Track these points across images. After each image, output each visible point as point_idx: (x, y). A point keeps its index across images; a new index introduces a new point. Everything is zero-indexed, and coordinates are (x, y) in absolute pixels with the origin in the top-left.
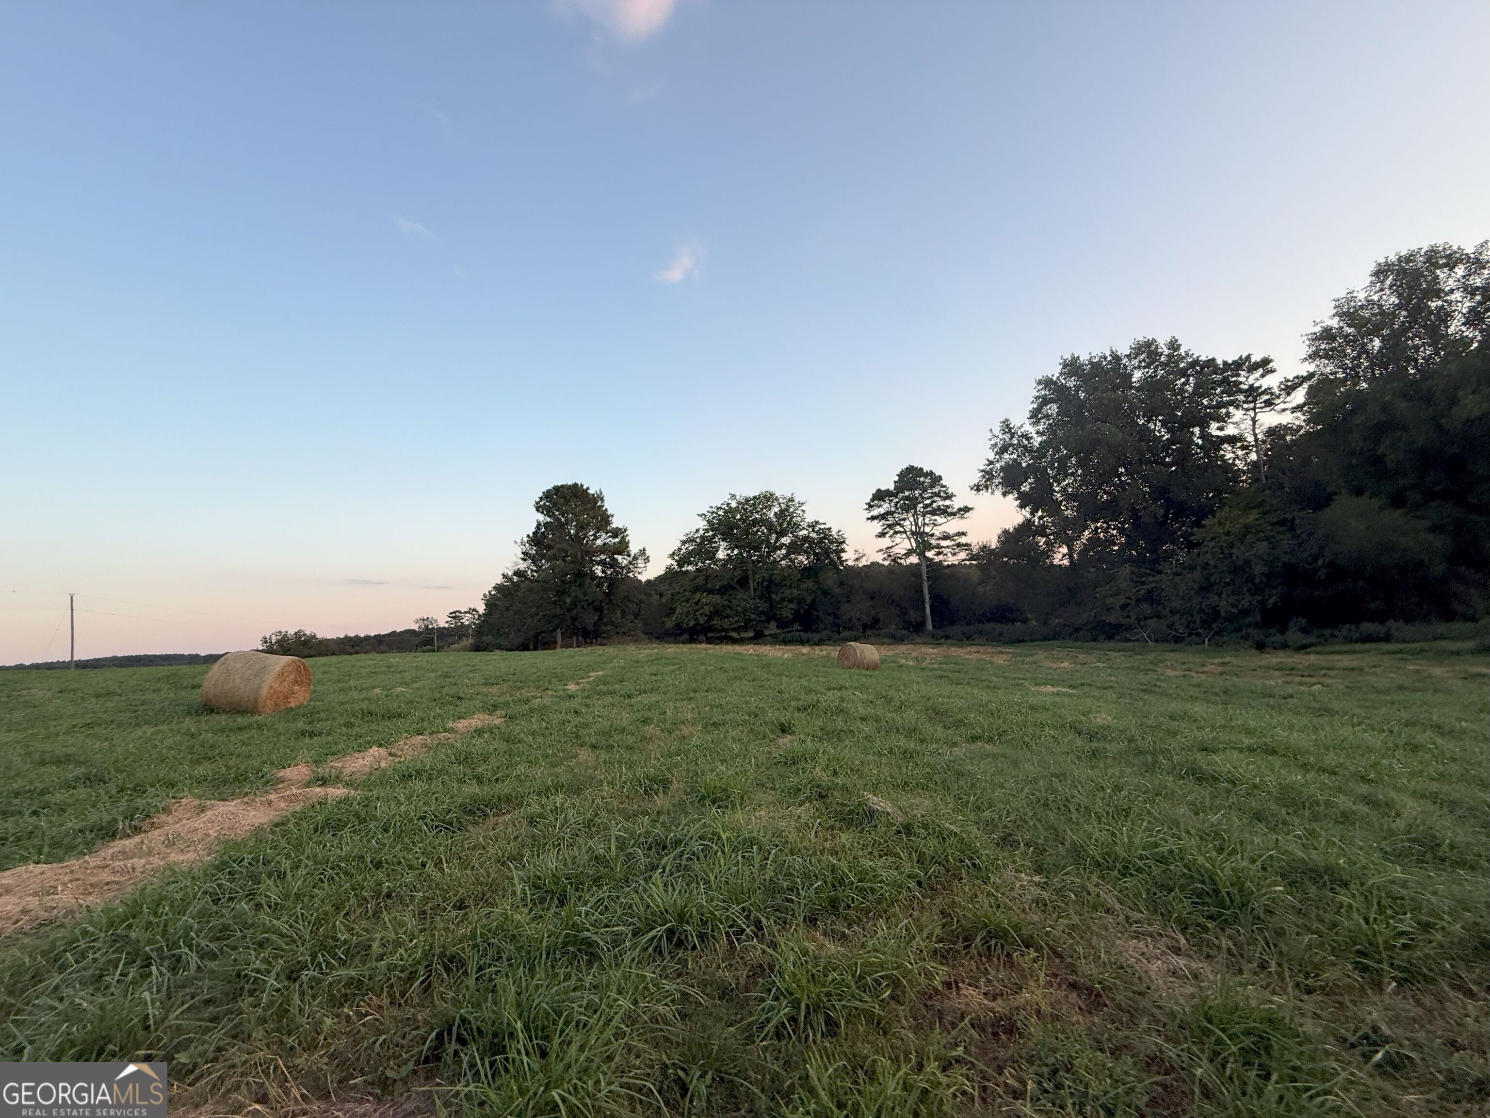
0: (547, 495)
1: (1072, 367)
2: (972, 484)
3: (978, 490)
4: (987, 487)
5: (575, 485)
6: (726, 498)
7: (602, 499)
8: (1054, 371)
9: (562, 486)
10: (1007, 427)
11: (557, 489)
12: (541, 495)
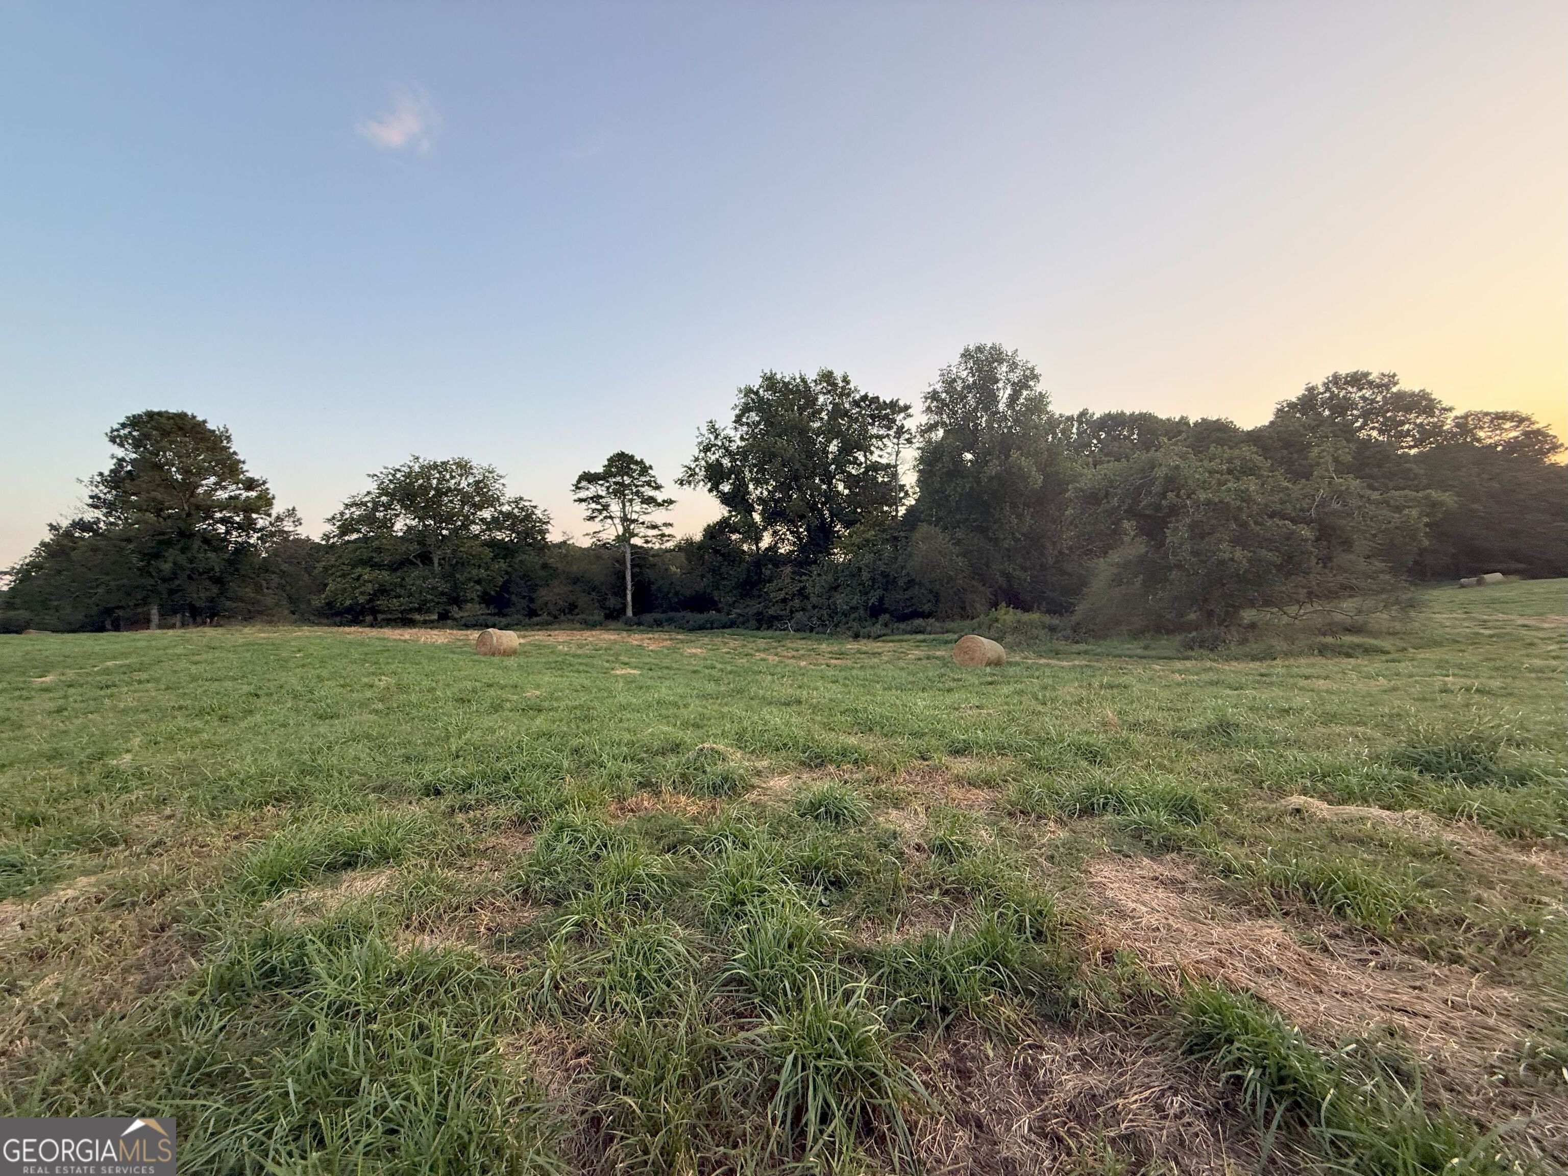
0: (134, 422)
1: (770, 382)
2: (676, 478)
3: (681, 484)
4: (689, 483)
5: (182, 416)
6: (408, 460)
7: (228, 439)
8: (756, 383)
9: (160, 414)
10: (713, 429)
11: (151, 415)
12: (122, 420)
